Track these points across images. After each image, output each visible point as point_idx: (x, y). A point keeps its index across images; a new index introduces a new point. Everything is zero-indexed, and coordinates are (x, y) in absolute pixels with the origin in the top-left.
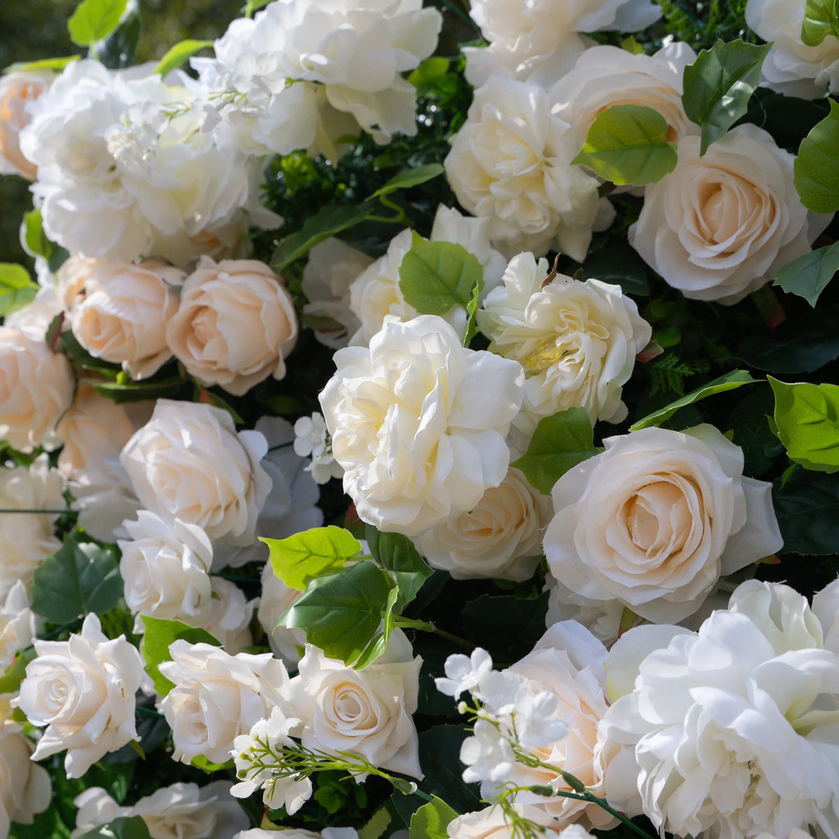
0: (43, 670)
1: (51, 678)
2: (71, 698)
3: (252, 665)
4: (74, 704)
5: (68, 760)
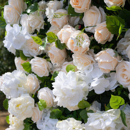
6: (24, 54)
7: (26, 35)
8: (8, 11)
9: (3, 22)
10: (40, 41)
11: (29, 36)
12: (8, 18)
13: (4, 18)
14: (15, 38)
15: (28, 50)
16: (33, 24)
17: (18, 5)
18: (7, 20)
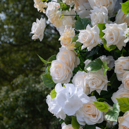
0: (82, 34)
1: (84, 35)
2: (88, 37)
3: (121, 26)
4: (88, 38)
5: (88, 48)
6: (78, 122)
7: (82, 97)
8: (56, 67)
9: (48, 79)
10: (106, 108)
11: (86, 99)
12: (56, 75)
13: (51, 74)
14: (68, 102)
15: (83, 116)
16: (93, 84)
17: (71, 60)
18: (55, 77)
